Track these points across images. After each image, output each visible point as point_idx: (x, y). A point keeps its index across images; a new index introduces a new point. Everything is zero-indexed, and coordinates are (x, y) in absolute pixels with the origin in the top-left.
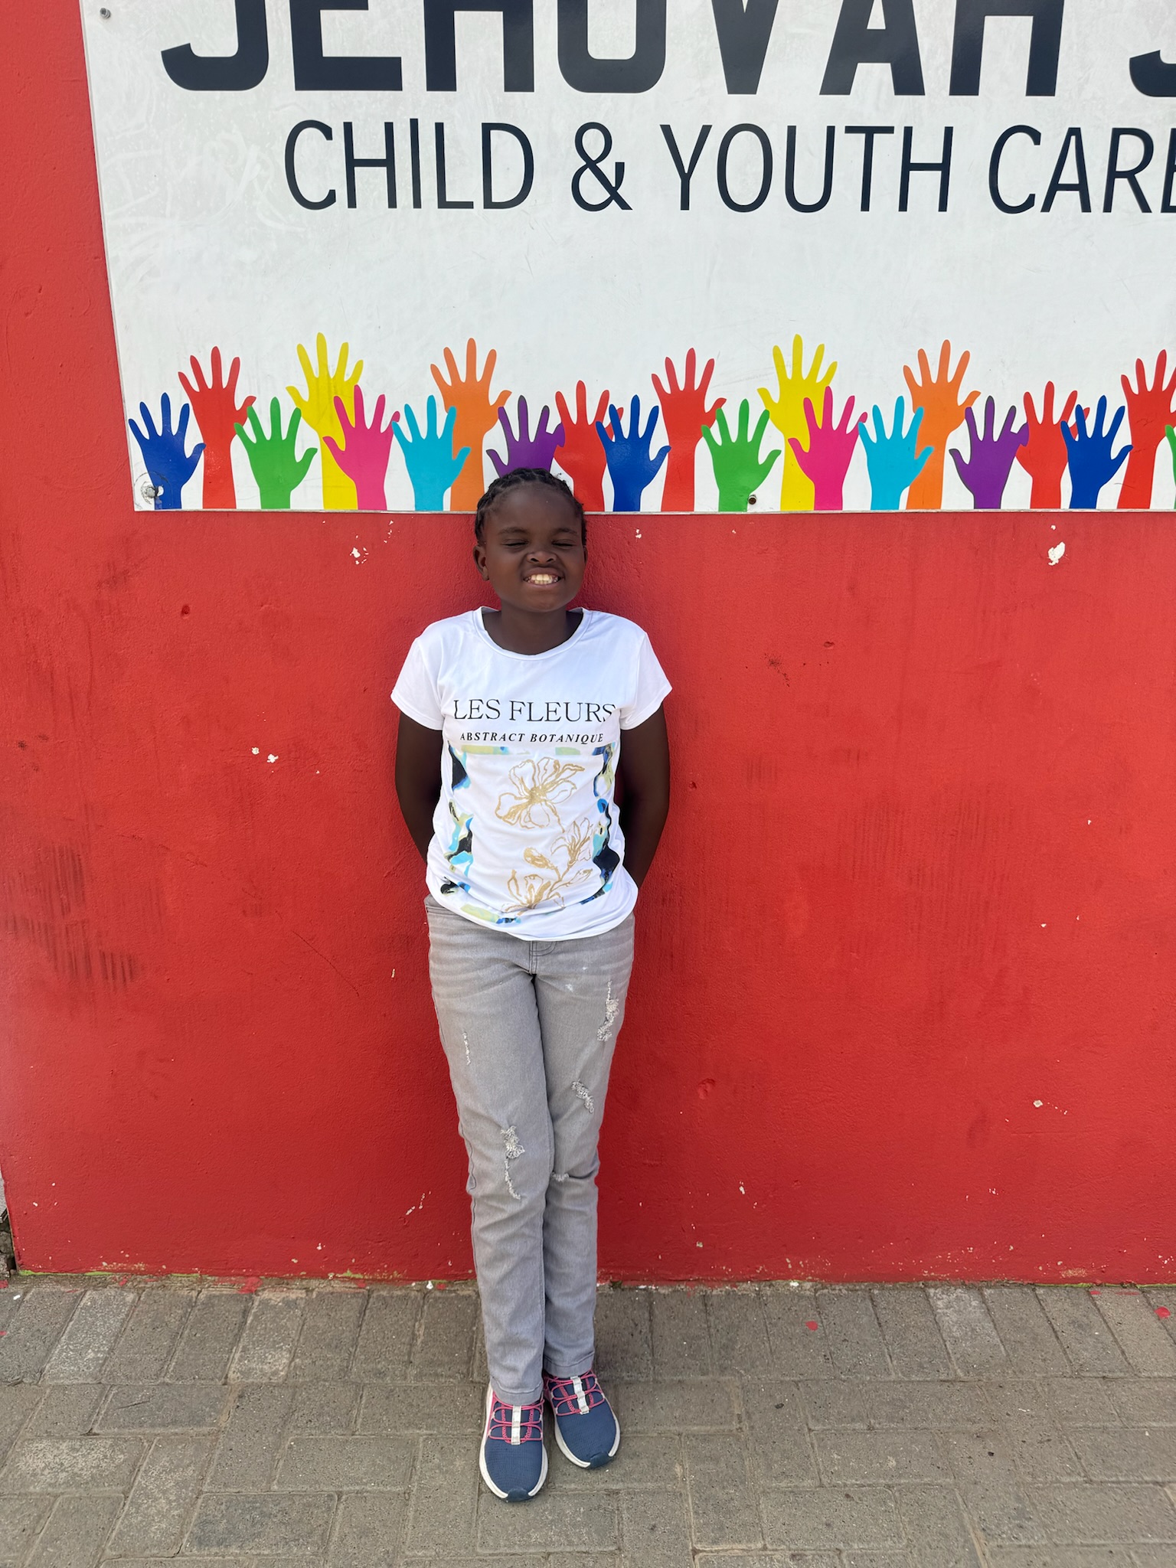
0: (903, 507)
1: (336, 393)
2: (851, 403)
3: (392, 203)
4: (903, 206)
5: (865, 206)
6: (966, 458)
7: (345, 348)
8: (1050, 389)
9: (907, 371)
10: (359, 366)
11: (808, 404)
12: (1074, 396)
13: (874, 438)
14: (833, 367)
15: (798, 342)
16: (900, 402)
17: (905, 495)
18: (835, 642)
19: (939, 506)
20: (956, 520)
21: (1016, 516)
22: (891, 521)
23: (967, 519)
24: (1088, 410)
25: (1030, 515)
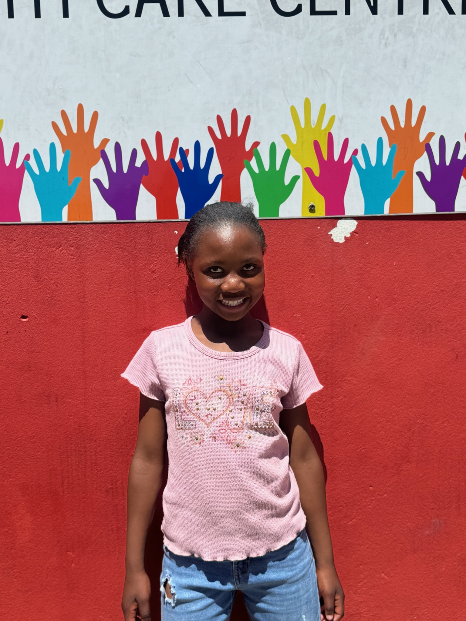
0: (65, 219)
2: (16, 147)
4: (38, 15)
5: (11, 15)
6: (106, 184)
8: (159, 137)
9: (54, 125)
12: (176, 141)
13: (37, 171)
16: (52, 146)
17: (65, 211)
18: (28, 316)
19: (91, 218)
20: (106, 228)
21: (148, 224)
22: (58, 229)
23: (114, 227)
24: (188, 150)
25: (158, 223)
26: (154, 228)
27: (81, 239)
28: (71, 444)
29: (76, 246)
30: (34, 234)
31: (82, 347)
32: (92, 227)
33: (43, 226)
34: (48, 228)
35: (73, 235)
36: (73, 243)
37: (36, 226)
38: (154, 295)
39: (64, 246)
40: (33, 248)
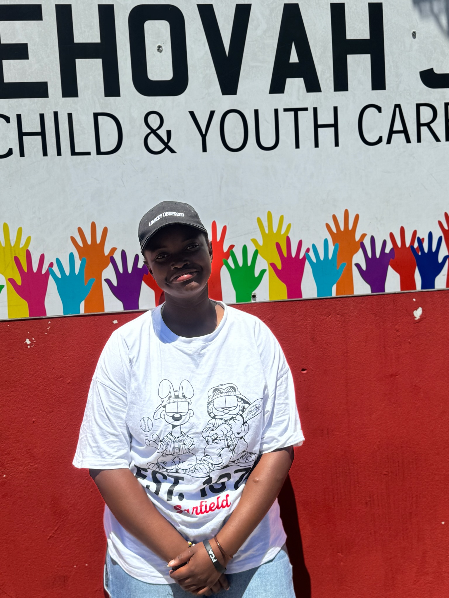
0: (334, 294)
1: (15, 254)
2: (300, 243)
3: (45, 154)
4: (317, 145)
5: (297, 146)
6: (364, 267)
7: (20, 230)
8: (402, 230)
9: (328, 226)
10: (29, 239)
11: (278, 246)
12: (415, 233)
13: (314, 260)
14: (289, 226)
15: (270, 215)
16: (326, 241)
17: (334, 288)
18: (307, 369)
19: (353, 293)
20: (363, 299)
21: (394, 295)
22: (329, 302)
23: (369, 298)
24: (423, 239)
25: (402, 294)
26: (398, 297)
27: (345, 309)
28: (339, 467)
29: (341, 314)
30: (312, 307)
31: (346, 391)
32: (353, 299)
33: (318, 300)
34: (321, 301)
35: (339, 306)
36: (340, 312)
37: (312, 301)
38: (399, 348)
39: (333, 314)
40: (310, 317)
